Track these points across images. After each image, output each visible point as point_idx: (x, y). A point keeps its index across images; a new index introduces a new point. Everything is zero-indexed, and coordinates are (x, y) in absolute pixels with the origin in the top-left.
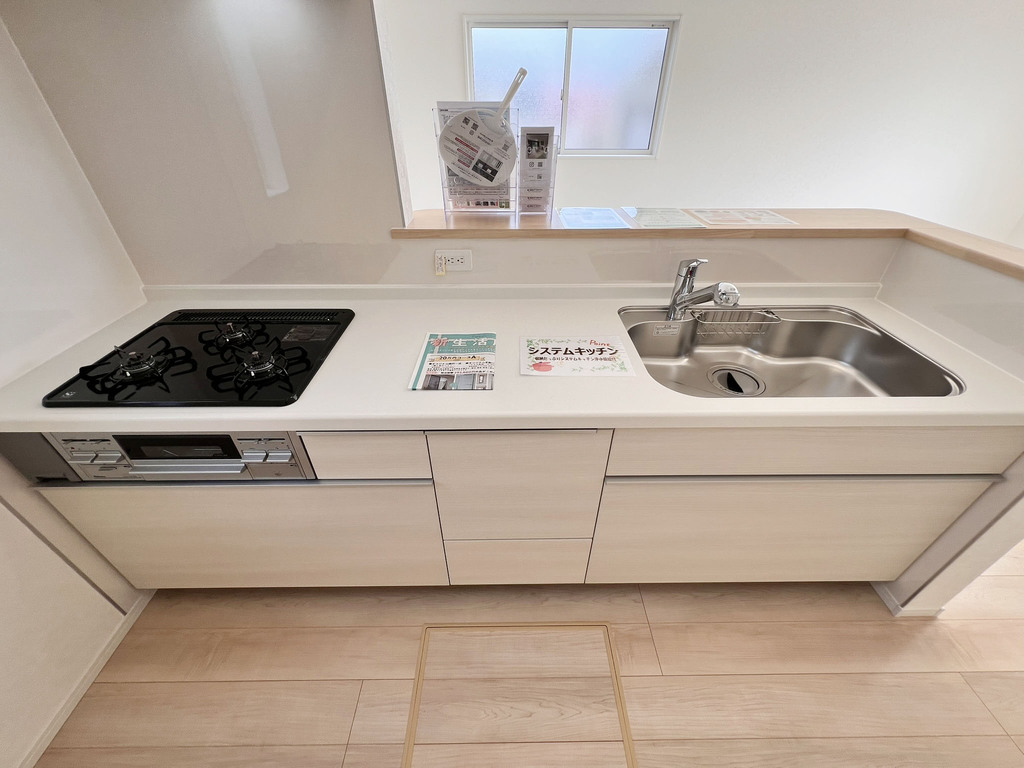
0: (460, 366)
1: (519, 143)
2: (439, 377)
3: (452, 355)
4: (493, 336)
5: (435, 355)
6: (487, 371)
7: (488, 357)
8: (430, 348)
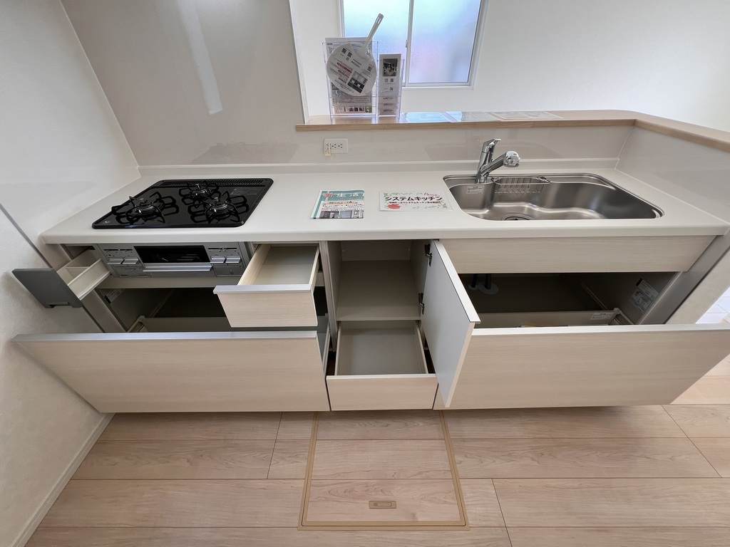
0: (342, 207)
1: (378, 66)
2: (330, 212)
3: (337, 202)
4: (363, 191)
5: (326, 202)
6: (360, 209)
7: (360, 202)
8: (322, 198)
